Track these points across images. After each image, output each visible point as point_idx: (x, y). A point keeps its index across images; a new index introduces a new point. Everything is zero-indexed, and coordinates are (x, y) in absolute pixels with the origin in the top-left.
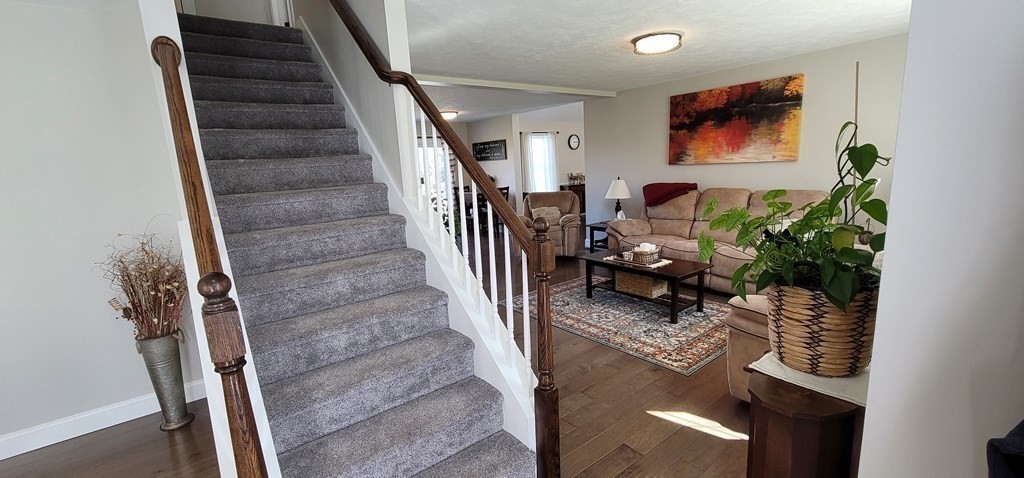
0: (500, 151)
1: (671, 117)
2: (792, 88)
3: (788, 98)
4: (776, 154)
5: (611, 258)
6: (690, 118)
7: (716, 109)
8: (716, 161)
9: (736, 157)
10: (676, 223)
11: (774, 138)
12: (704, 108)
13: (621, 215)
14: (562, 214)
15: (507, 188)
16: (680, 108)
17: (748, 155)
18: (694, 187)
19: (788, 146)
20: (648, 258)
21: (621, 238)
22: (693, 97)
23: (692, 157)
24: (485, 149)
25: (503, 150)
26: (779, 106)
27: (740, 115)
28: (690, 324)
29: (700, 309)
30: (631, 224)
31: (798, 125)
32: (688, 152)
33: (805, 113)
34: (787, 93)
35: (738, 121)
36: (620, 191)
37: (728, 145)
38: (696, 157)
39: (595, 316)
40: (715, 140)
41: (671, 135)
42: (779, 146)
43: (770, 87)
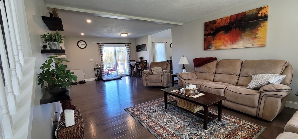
0: (144, 48)
1: (205, 31)
2: (262, 12)
3: (260, 18)
4: (254, 43)
5: (175, 91)
6: (213, 30)
7: (224, 26)
8: (225, 48)
9: (234, 46)
10: (207, 74)
11: (253, 36)
12: (219, 26)
13: (184, 71)
14: (163, 70)
15: (146, 61)
16: (209, 27)
17: (240, 45)
18: (215, 59)
19: (261, 40)
20: (192, 92)
21: (184, 80)
22: (214, 22)
23: (214, 47)
24: (140, 47)
25: (145, 47)
26: (256, 22)
27: (236, 27)
28: (214, 131)
29: (220, 120)
30: (188, 74)
31: (266, 29)
32: (212, 45)
33: (269, 24)
34: (260, 15)
35: (235, 30)
36: (184, 61)
37: (230, 41)
38: (216, 47)
39: (165, 120)
40: (224, 39)
41: (205, 38)
42: (256, 40)
43: (251, 13)
